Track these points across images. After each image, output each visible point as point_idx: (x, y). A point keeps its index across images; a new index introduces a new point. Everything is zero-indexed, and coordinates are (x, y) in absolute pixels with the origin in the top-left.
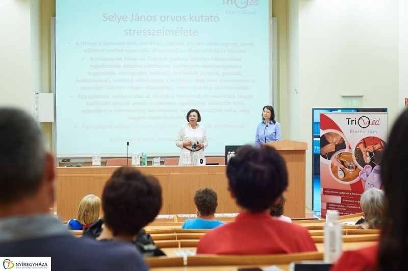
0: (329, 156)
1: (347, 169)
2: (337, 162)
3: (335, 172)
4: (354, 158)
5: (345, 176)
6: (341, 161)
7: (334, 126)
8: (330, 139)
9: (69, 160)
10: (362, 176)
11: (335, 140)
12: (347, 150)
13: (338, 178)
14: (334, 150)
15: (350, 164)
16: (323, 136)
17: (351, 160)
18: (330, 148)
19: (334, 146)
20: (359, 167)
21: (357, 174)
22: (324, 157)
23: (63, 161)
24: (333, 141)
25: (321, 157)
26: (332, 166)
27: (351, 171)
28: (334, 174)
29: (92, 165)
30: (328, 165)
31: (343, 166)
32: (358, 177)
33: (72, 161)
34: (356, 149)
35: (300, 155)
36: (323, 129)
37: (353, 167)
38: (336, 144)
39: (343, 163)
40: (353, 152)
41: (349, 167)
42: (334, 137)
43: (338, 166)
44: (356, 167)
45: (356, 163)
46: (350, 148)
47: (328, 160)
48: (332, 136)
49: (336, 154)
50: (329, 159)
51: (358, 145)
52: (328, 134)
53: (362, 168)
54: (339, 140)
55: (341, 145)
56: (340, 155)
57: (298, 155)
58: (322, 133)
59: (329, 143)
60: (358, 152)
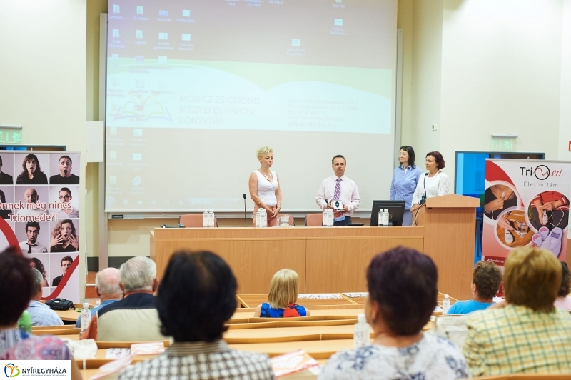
0: (494, 215)
1: (518, 232)
2: (504, 222)
3: (501, 236)
4: (527, 218)
5: (514, 240)
6: (511, 222)
7: (504, 176)
8: (497, 193)
9: (122, 216)
10: (536, 241)
11: (504, 194)
12: (518, 208)
13: (504, 242)
14: (502, 208)
15: (522, 225)
16: (489, 189)
17: (523, 220)
18: (497, 204)
19: (503, 201)
20: (533, 229)
21: (529, 238)
22: (489, 216)
23: (113, 216)
24: (502, 196)
25: (485, 216)
26: (498, 227)
27: (521, 234)
28: (500, 237)
29: (202, 226)
30: (493, 226)
31: (511, 228)
32: (531, 243)
33: (126, 217)
34: (530, 206)
35: (469, 214)
36: (490, 180)
37: (524, 230)
38: (506, 199)
39: (512, 224)
40: (526, 210)
41: (520, 229)
42: (503, 190)
43: (505, 227)
44: (529, 229)
45: (529, 224)
46: (523, 205)
47: (493, 220)
48: (501, 189)
49: (505, 213)
50: (495, 219)
51: (533, 201)
52: (496, 186)
53: (536, 231)
54: (509, 194)
55: (512, 201)
56: (509, 214)
57: (466, 214)
58: (488, 185)
59: (496, 198)
60: (533, 210)
